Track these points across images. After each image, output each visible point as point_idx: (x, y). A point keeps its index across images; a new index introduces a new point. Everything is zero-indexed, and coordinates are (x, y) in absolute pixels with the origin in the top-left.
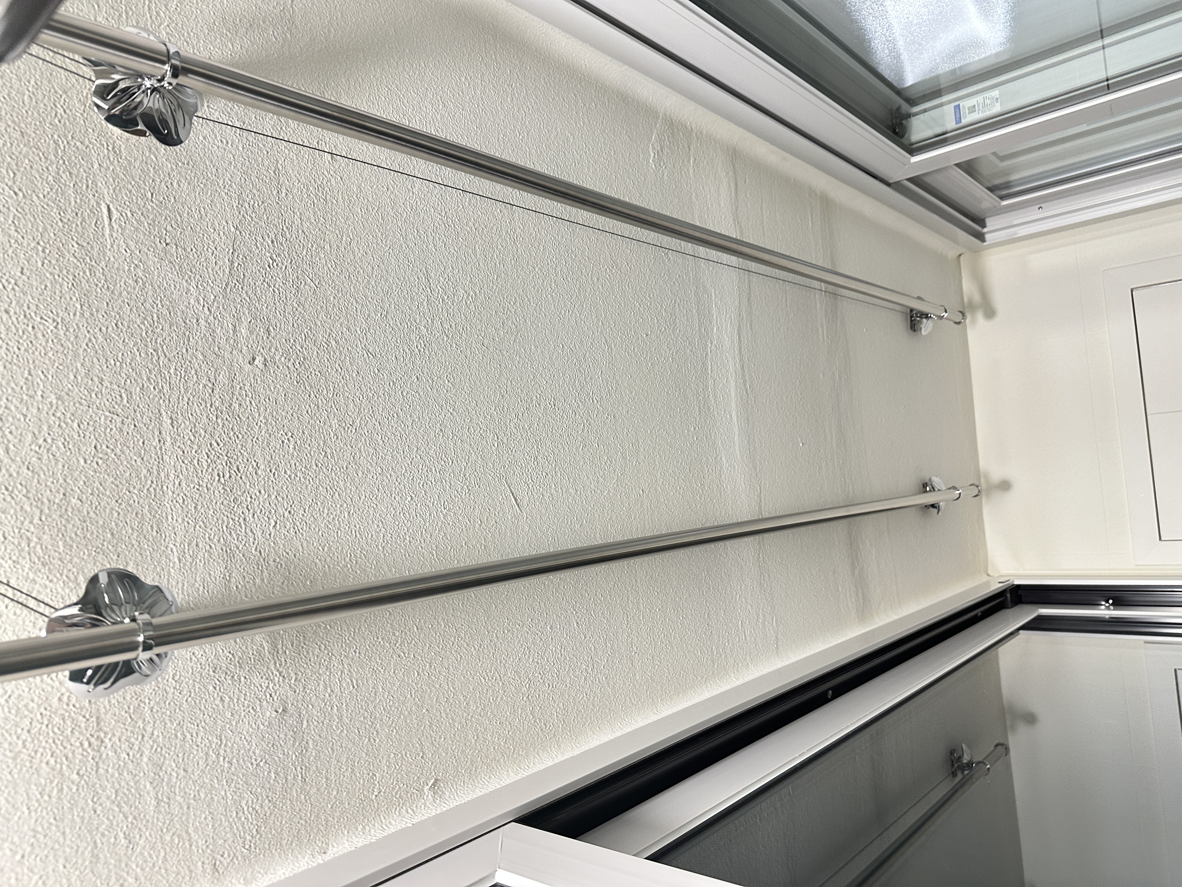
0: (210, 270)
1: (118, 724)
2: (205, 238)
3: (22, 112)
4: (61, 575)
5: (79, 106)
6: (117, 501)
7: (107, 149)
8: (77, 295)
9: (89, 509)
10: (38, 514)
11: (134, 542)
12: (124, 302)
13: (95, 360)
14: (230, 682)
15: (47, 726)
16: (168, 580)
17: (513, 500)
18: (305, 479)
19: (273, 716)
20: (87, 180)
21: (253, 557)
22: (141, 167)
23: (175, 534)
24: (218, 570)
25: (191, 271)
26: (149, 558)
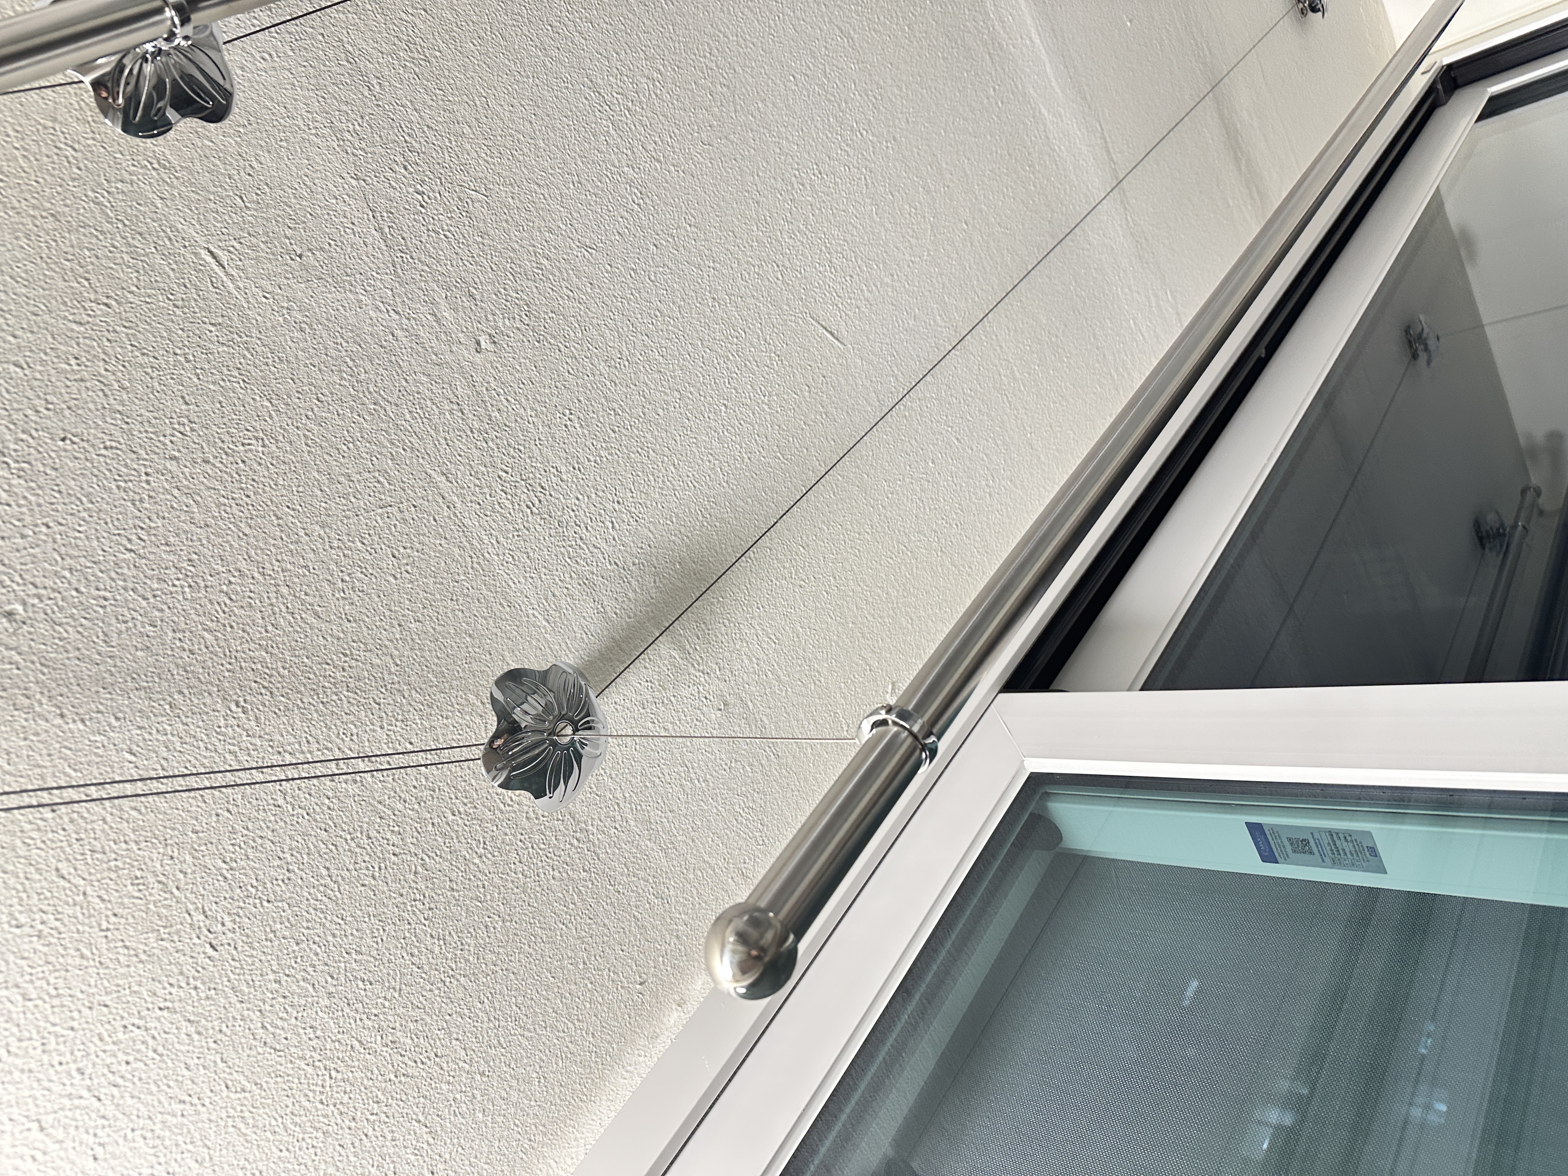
0: (364, 258)
1: (591, 808)
2: (333, 217)
3: (32, 185)
4: (452, 706)
5: (83, 129)
6: (452, 600)
7: (154, 168)
8: (257, 391)
9: (433, 625)
10: (391, 661)
11: (495, 630)
12: (306, 365)
13: (326, 456)
14: (663, 709)
15: (532, 847)
16: (550, 647)
17: (829, 336)
18: (611, 454)
19: (719, 715)
20: (164, 231)
21: (612, 574)
22: (205, 168)
23: (526, 597)
24: (588, 608)
25: (347, 275)
26: (518, 637)
